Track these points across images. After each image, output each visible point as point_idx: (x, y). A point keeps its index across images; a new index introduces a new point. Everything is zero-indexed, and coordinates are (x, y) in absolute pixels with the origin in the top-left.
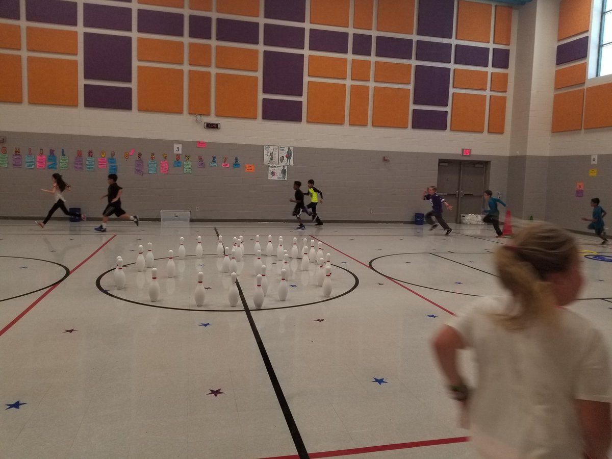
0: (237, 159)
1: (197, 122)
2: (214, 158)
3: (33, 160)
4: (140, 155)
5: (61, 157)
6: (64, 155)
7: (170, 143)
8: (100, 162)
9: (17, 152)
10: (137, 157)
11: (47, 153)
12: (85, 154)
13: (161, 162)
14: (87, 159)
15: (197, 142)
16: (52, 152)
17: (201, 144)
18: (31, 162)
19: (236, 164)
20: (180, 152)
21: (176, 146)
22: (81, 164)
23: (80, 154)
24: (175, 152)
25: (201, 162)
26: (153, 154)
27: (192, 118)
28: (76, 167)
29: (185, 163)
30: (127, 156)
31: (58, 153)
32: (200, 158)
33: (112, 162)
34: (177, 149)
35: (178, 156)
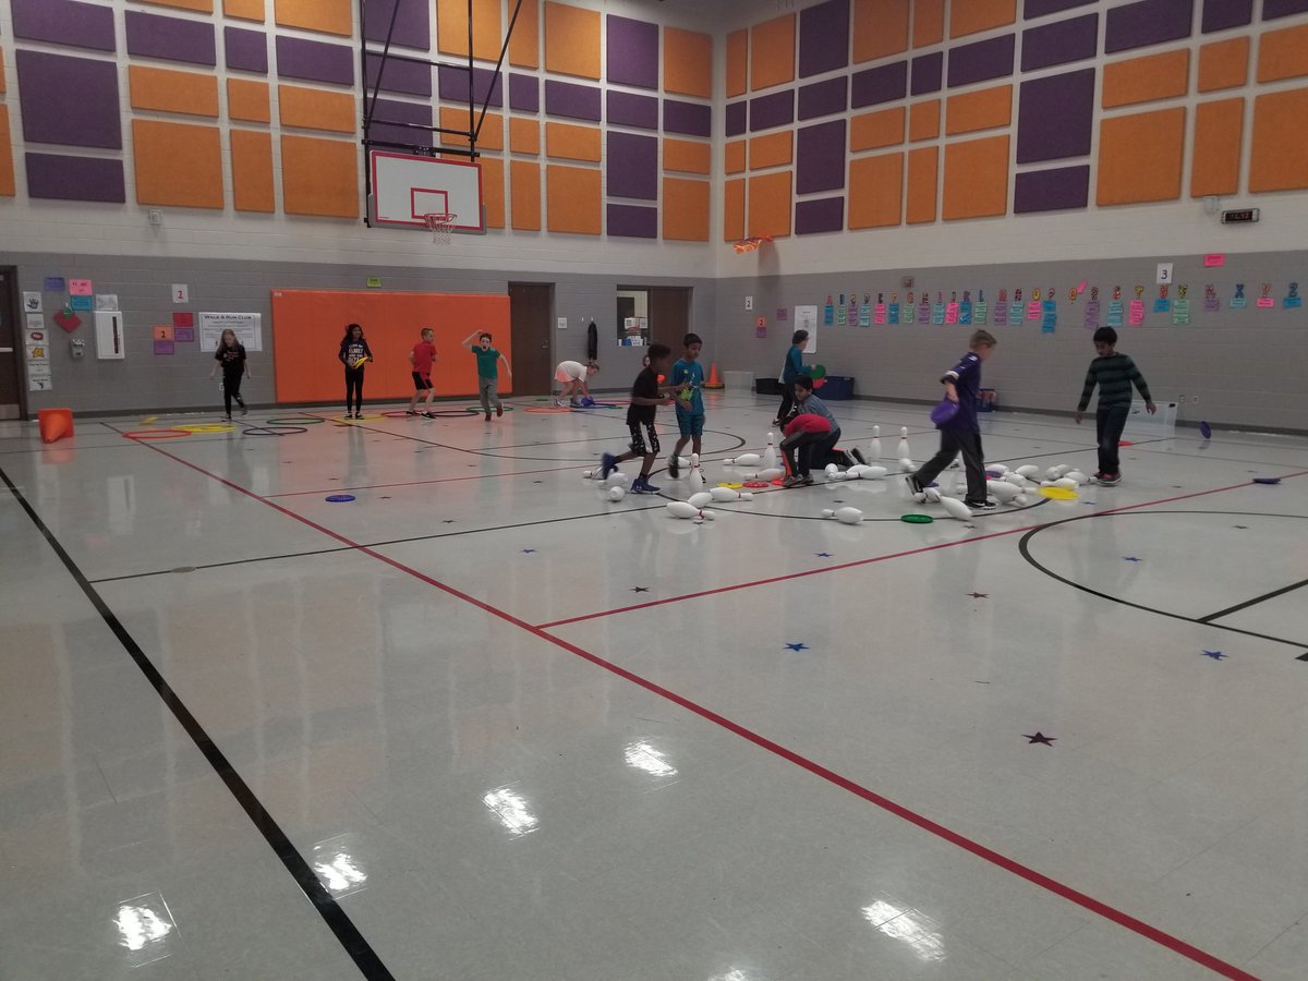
0: (1294, 287)
1: (1210, 213)
2: (1240, 287)
3: (943, 311)
4: (1095, 292)
5: (978, 304)
6: (981, 300)
7: (1151, 263)
8: (1032, 309)
9: (925, 299)
10: (1090, 298)
11: (960, 298)
12: (1011, 295)
13: (1132, 303)
14: (1011, 303)
15: (1205, 256)
16: (967, 294)
17: (1214, 260)
18: (940, 314)
19: (1293, 296)
20: (1169, 280)
21: (1161, 268)
22: (1004, 314)
23: (1003, 297)
24: (1159, 281)
25: (1211, 299)
26: (1118, 289)
27: (1198, 205)
28: (997, 320)
29: (1176, 303)
30: (1073, 296)
31: (974, 297)
32: (1210, 291)
33: (1049, 309)
34: (1164, 274)
35: (1164, 289)
